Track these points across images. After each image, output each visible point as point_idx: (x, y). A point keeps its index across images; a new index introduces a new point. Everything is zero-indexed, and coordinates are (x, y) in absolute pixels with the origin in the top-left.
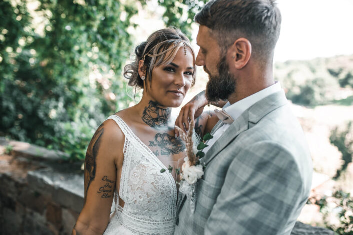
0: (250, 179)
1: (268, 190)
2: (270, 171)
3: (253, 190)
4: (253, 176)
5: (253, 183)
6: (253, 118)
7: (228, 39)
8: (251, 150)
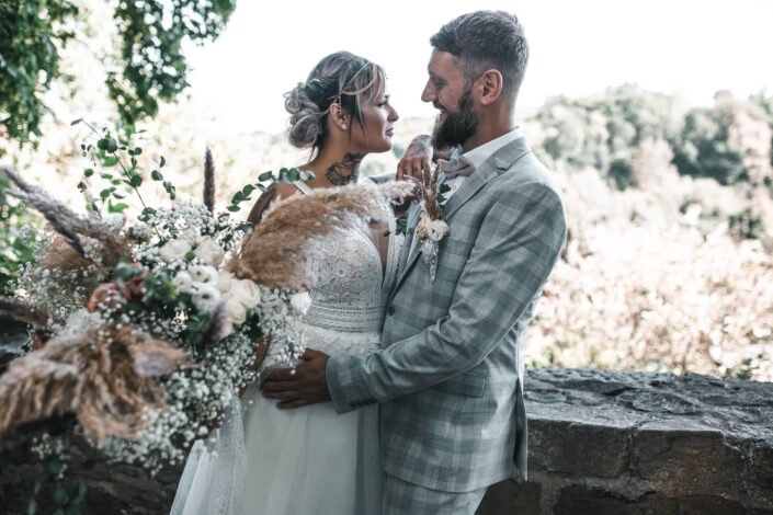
0: (517, 222)
1: (536, 233)
2: (538, 212)
3: (522, 233)
4: (520, 219)
5: (521, 226)
6: (502, 163)
7: (477, 69)
8: (518, 191)
